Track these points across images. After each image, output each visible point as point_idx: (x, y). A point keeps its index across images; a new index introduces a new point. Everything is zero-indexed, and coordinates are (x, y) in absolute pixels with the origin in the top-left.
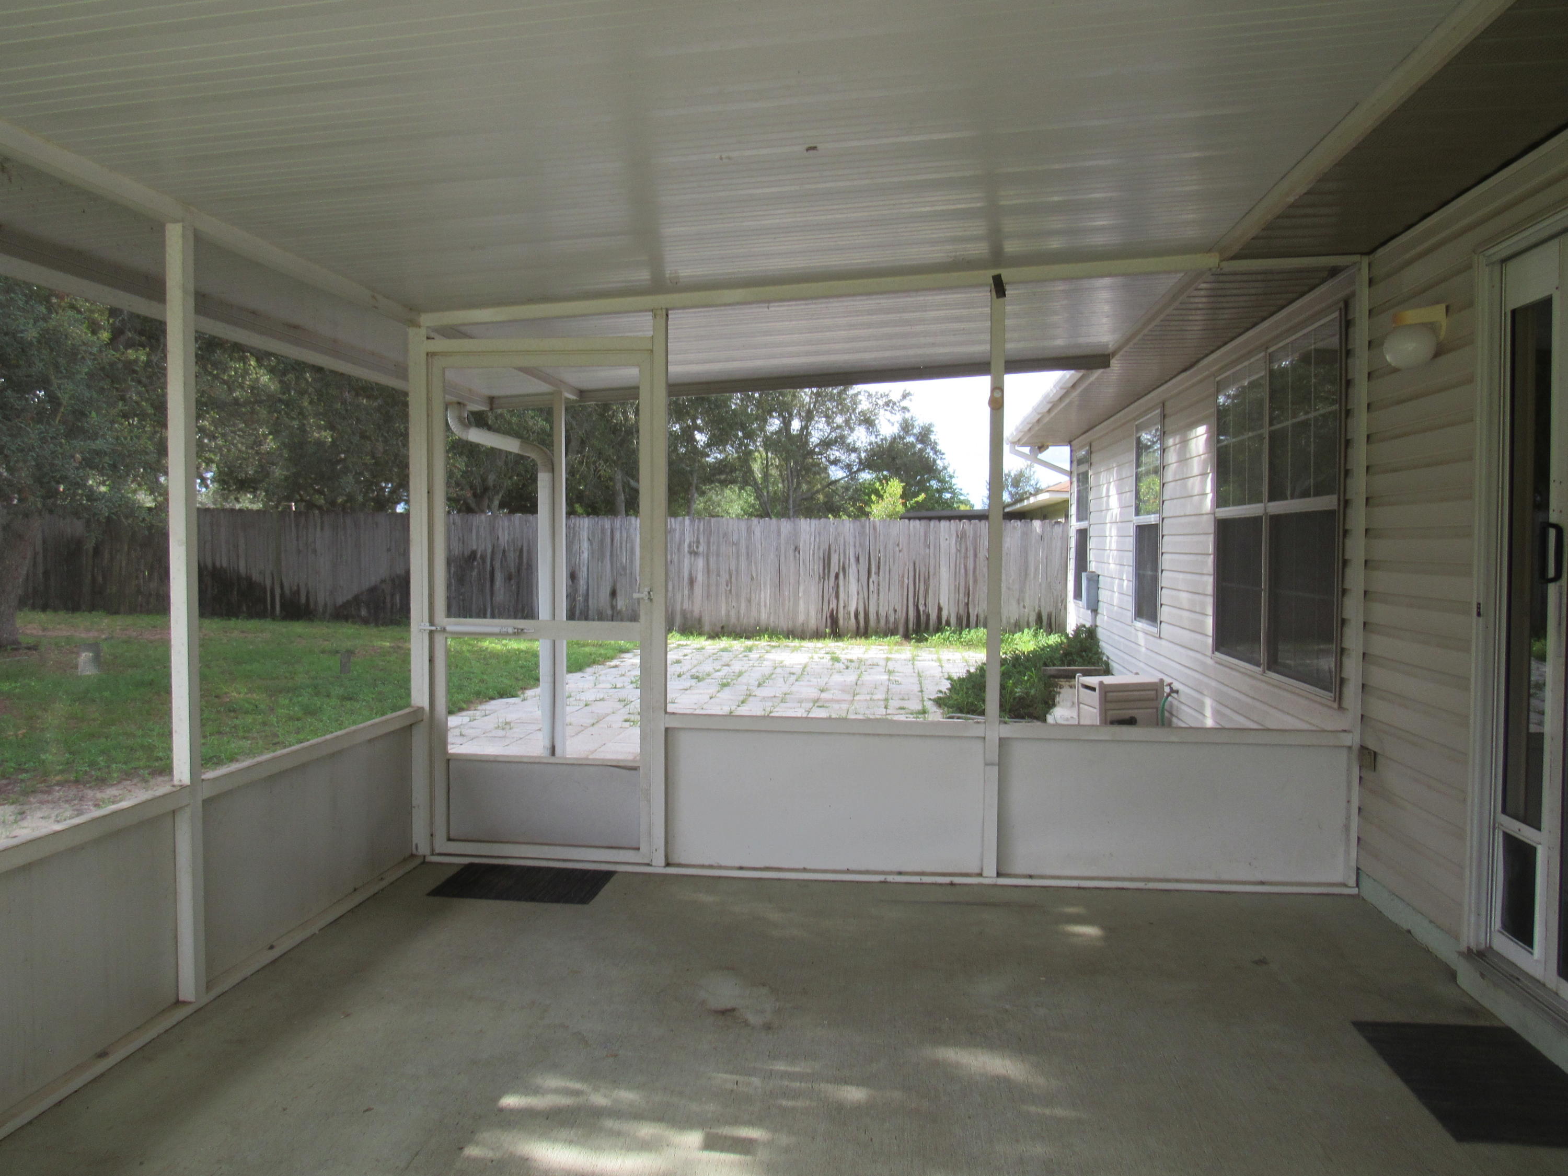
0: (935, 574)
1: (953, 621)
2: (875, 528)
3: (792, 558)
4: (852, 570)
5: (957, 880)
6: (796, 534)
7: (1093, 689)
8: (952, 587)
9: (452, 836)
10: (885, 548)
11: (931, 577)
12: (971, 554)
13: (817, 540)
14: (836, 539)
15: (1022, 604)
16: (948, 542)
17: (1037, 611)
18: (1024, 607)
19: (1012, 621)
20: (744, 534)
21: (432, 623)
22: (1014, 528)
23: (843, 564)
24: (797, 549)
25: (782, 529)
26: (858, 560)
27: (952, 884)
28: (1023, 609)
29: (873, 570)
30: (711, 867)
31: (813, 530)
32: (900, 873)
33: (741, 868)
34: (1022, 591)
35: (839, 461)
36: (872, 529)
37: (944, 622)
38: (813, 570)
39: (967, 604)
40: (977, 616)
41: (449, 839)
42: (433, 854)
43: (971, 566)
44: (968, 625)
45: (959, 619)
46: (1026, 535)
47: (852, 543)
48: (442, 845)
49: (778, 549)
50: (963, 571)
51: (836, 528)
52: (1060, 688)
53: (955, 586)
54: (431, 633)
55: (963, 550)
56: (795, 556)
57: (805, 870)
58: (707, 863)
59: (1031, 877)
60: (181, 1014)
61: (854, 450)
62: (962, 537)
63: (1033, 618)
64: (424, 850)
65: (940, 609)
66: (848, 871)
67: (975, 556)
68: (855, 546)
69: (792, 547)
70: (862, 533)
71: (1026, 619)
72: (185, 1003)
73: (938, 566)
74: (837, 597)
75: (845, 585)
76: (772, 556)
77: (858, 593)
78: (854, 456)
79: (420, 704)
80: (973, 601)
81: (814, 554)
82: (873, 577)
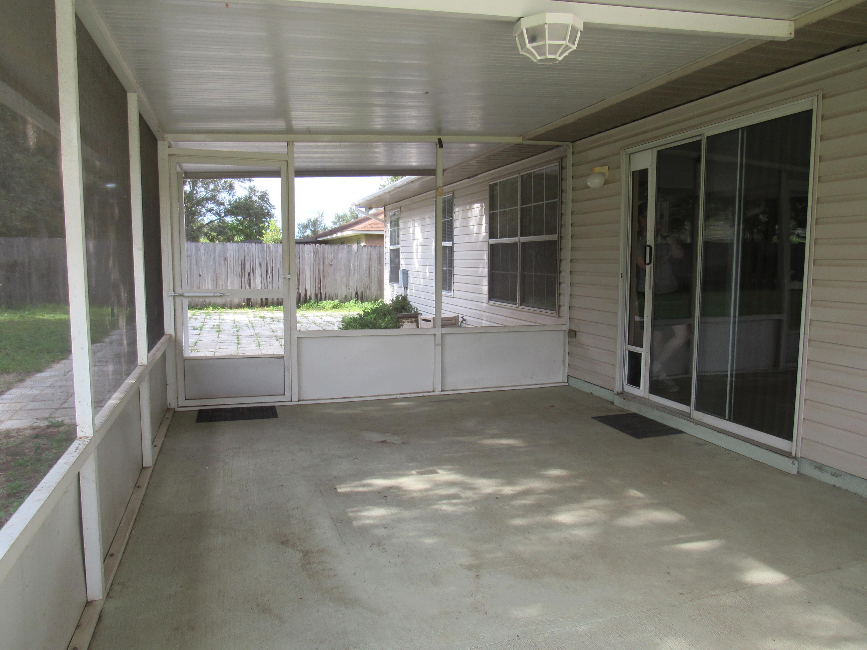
0: (303, 273)
1: (313, 297)
2: (269, 248)
3: (223, 264)
4: (258, 271)
5: (425, 394)
6: (225, 251)
7: (429, 321)
8: (312, 280)
10: (276, 258)
11: (301, 275)
12: (321, 262)
13: (237, 254)
14: (248, 253)
15: (348, 288)
16: (309, 256)
17: (355, 291)
18: (349, 289)
19: (343, 296)
20: (194, 251)
21: (174, 291)
22: (343, 248)
23: (253, 267)
24: (225, 259)
25: (217, 248)
26: (261, 265)
27: (423, 396)
28: (348, 290)
29: (269, 271)
30: (318, 399)
31: (234, 249)
32: (401, 394)
33: (332, 399)
34: (348, 280)
35: (213, 210)
36: (268, 248)
37: (308, 298)
38: (236, 271)
39: (320, 288)
40: (325, 294)
41: (186, 399)
42: (178, 407)
43: (321, 268)
44: (321, 300)
45: (316, 296)
46: (350, 252)
47: (257, 256)
48: (182, 402)
49: (214, 259)
50: (317, 270)
51: (248, 248)
52: (403, 323)
53: (314, 279)
54: (174, 296)
55: (317, 260)
56: (225, 263)
57: (360, 397)
58: (316, 398)
59: (453, 390)
61: (223, 204)
62: (316, 253)
63: (354, 295)
64: (173, 405)
65: (306, 291)
66: (379, 395)
67: (324, 263)
68: (259, 258)
69: (223, 258)
70: (263, 251)
71: (350, 295)
72: (146, 468)
73: (304, 270)
74: (250, 285)
75: (254, 279)
76: (211, 263)
77: (261, 283)
78: (222, 207)
79: (170, 333)
80: (323, 286)
81: (235, 262)
82: (270, 274)
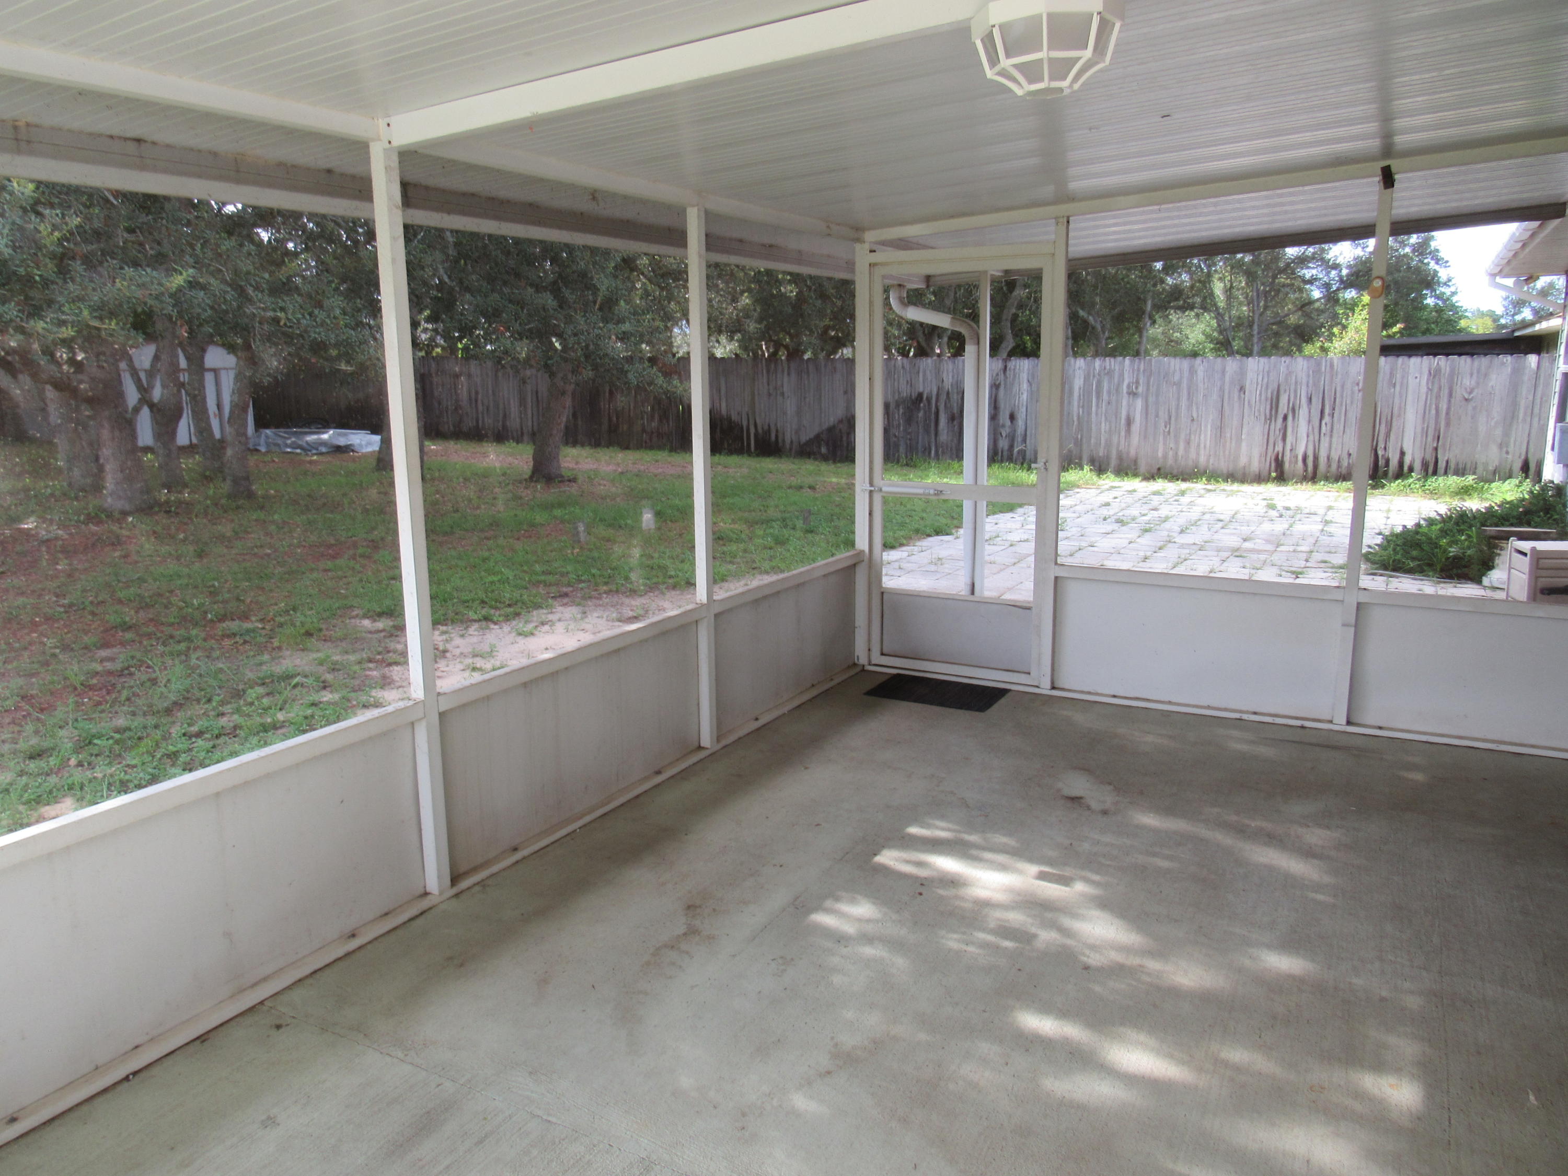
0: (1399, 416)
1: (1417, 466)
2: (1332, 366)
3: (1236, 398)
4: (1303, 413)
5: (1307, 724)
6: (1242, 373)
7: (1525, 554)
8: (1419, 430)
9: (885, 651)
10: (1343, 387)
11: (1394, 419)
12: (1445, 392)
13: (1265, 380)
14: (1286, 379)
15: (1505, 449)
16: (1418, 380)
17: (1523, 457)
18: (1507, 453)
19: (1491, 468)
20: (1186, 374)
21: (871, 484)
22: (1503, 364)
23: (1293, 405)
24: (1242, 389)
25: (1228, 369)
26: (1310, 400)
27: (1302, 727)
28: (1505, 455)
29: (1327, 411)
30: (1089, 693)
31: (1261, 368)
32: (1255, 713)
33: (1114, 696)
34: (1506, 434)
35: (1316, 279)
36: (1328, 368)
37: (1406, 468)
38: (1259, 411)
39: (1436, 449)
40: (1447, 462)
41: (882, 654)
42: (870, 664)
43: (1444, 406)
44: (1435, 473)
45: (1425, 465)
46: (1517, 371)
47: (1304, 381)
48: (877, 658)
49: (1222, 389)
50: (1433, 412)
51: (1288, 367)
52: (1501, 550)
53: (1423, 429)
54: (871, 492)
55: (1435, 390)
56: (1239, 397)
57: (1170, 703)
58: (1086, 689)
59: (1380, 728)
60: (702, 755)
61: (1336, 266)
62: (1434, 374)
63: (1518, 465)
64: (863, 660)
65: (1402, 454)
66: (1209, 707)
67: (1450, 395)
68: (1308, 386)
69: (1238, 387)
70: (1317, 371)
71: (1509, 467)
73: (1403, 410)
74: (1284, 439)
75: (1293, 428)
76: (1215, 397)
77: (1308, 436)
78: (1333, 273)
79: (862, 548)
80: (1444, 445)
81: (1260, 394)
82: (1327, 419)
